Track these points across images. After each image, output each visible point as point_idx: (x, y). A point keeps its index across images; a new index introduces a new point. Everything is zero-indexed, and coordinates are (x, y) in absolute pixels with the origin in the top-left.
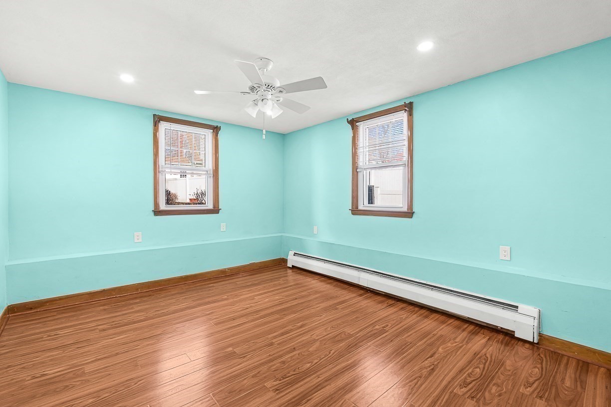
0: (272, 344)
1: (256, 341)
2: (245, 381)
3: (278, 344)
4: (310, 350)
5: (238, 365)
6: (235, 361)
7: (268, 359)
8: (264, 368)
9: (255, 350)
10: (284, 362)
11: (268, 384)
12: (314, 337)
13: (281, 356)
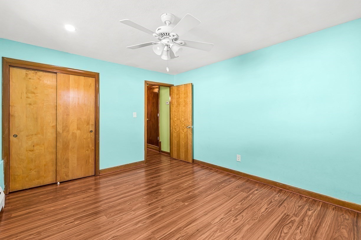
0: (162, 207)
1: (173, 209)
2: (173, 191)
3: (158, 207)
4: (140, 204)
5: (178, 196)
6: (180, 198)
7: (164, 200)
8: (165, 196)
9: (172, 204)
10: (156, 198)
11: (163, 191)
12: (133, 213)
13: (157, 201)
